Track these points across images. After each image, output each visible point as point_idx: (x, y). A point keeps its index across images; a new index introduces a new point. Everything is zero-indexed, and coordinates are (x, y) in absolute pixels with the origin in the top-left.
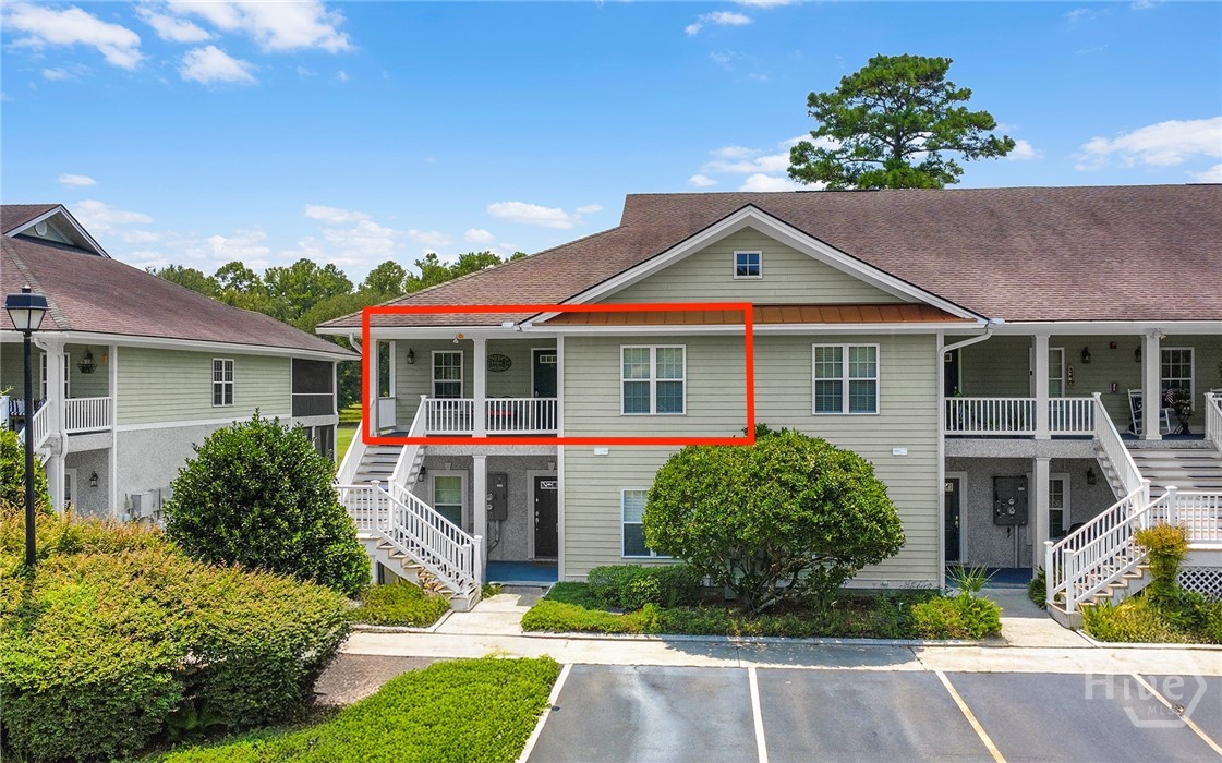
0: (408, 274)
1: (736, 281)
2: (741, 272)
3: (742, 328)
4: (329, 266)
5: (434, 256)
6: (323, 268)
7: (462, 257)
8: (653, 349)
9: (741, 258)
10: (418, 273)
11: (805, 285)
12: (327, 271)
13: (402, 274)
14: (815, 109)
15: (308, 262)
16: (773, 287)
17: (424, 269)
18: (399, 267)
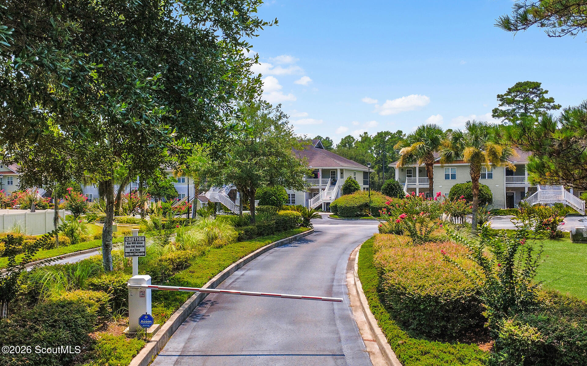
0: (356, 140)
3: (467, 164)
4: (327, 138)
5: (367, 133)
6: (325, 138)
7: (378, 133)
8: (450, 168)
10: (360, 139)
12: (326, 140)
13: (354, 140)
14: (499, 99)
15: (320, 137)
17: (362, 138)
18: (353, 137)
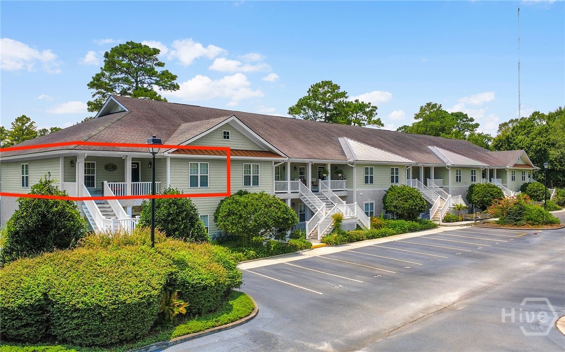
1: (223, 141)
2: (225, 137)
3: (225, 157)
8: (199, 163)
9: (225, 132)
11: (241, 144)
16: (234, 143)
